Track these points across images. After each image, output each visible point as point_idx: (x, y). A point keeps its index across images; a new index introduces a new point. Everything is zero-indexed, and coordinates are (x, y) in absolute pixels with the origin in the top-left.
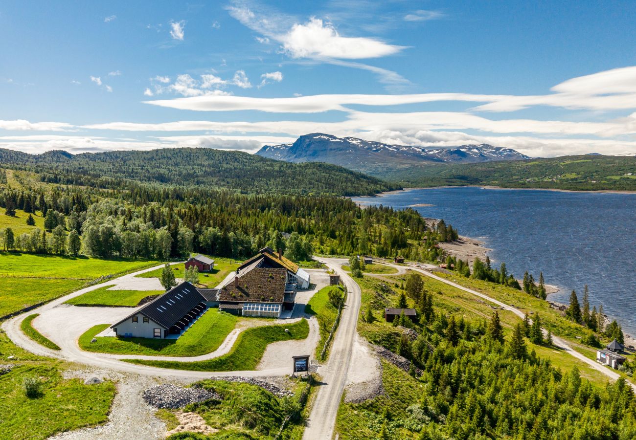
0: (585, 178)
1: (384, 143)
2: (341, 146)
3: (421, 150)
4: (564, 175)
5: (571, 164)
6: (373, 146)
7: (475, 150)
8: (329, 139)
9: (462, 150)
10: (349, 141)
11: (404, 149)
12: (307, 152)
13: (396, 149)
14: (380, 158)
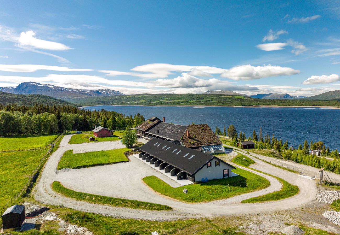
0: (148, 101)
1: (65, 87)
2: (44, 88)
3: (82, 91)
4: (141, 100)
5: (142, 97)
6: (60, 89)
7: (104, 91)
8: (37, 85)
9: (99, 91)
10: (48, 86)
11: (74, 90)
12: (26, 91)
13: (71, 90)
14: (64, 94)
